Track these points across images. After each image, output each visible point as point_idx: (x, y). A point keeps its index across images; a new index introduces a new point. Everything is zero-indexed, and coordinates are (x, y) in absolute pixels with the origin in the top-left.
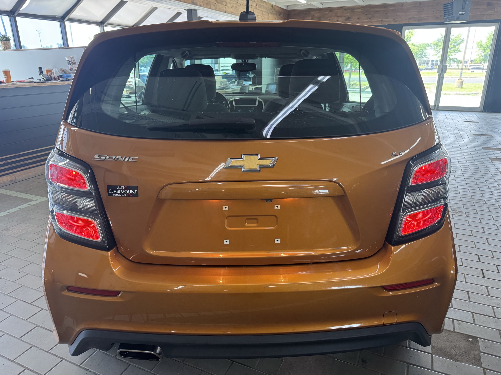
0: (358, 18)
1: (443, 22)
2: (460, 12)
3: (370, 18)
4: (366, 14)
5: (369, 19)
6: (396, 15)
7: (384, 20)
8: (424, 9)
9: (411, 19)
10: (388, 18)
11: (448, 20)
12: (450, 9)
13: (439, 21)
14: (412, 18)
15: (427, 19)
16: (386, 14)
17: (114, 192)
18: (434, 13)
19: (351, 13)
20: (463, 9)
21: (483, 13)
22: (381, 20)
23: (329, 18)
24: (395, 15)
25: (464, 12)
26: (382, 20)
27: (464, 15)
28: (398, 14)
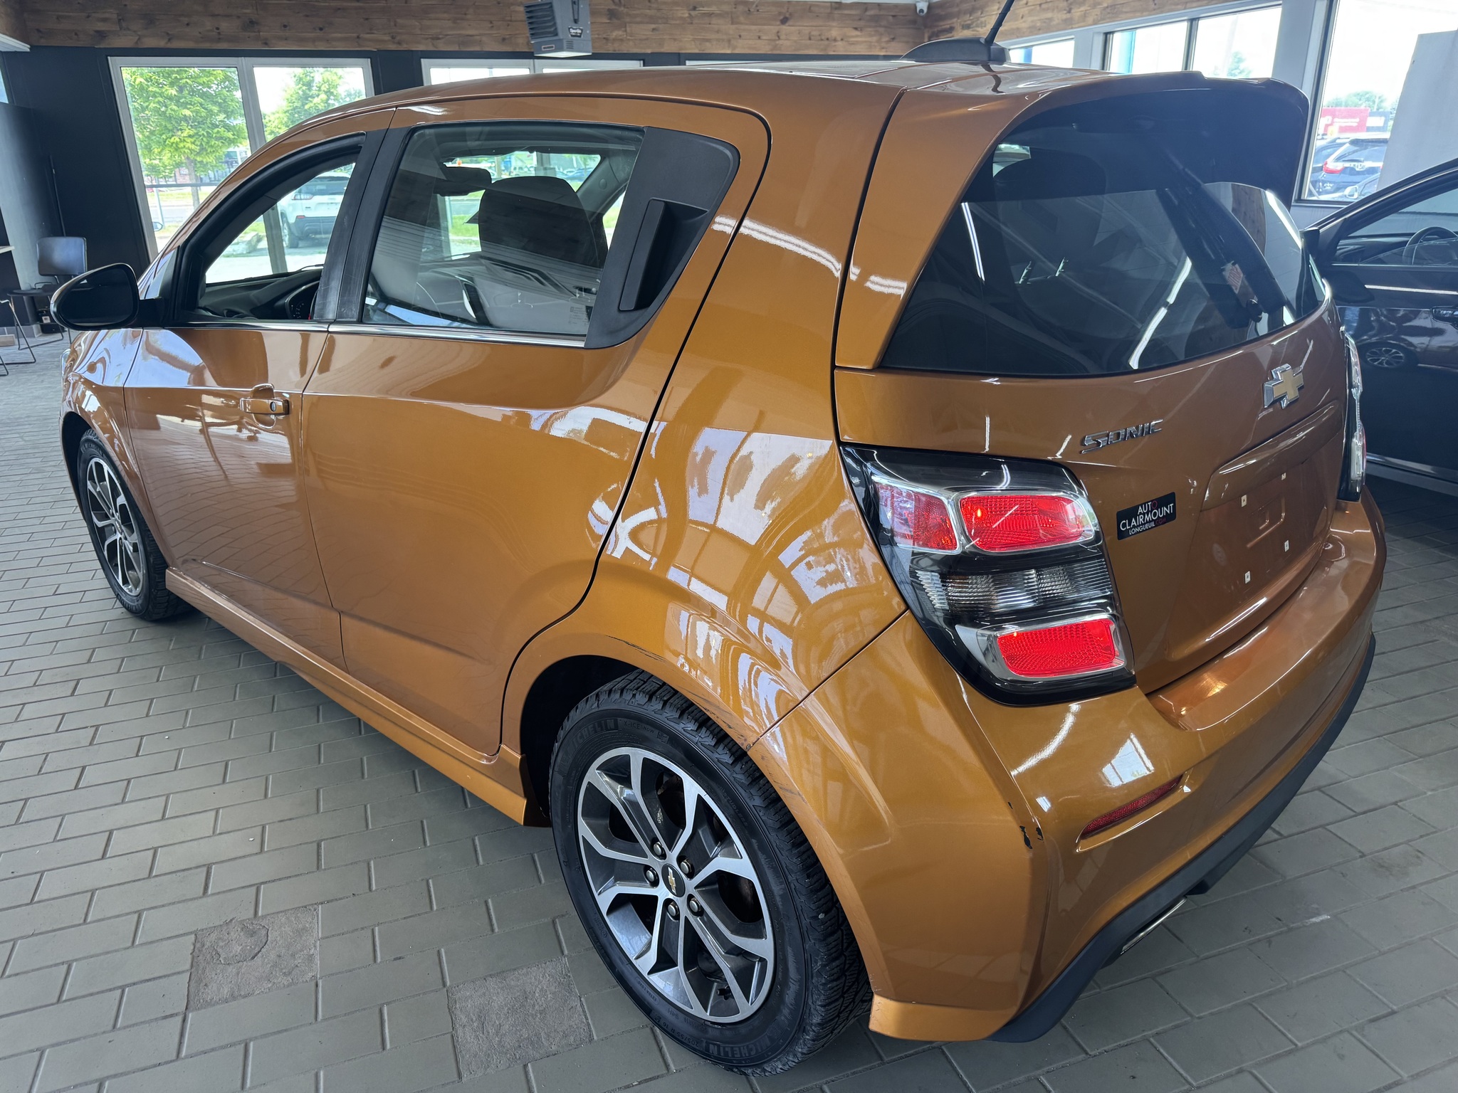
0: (285, 26)
1: (533, 53)
2: (572, 31)
3: (321, 29)
4: (307, 16)
5: (318, 31)
6: (395, 25)
7: (362, 35)
8: (465, 14)
9: (439, 39)
10: (375, 32)
11: (544, 48)
12: (546, 19)
13: (508, 49)
14: (440, 36)
15: (480, 41)
16: (367, 19)
17: (1132, 524)
18: (492, 27)
19: (257, 9)
20: (576, 21)
21: (605, 36)
22: (355, 35)
23: (185, 20)
24: (392, 24)
25: (580, 31)
26: (358, 37)
27: (580, 36)
28: (399, 21)
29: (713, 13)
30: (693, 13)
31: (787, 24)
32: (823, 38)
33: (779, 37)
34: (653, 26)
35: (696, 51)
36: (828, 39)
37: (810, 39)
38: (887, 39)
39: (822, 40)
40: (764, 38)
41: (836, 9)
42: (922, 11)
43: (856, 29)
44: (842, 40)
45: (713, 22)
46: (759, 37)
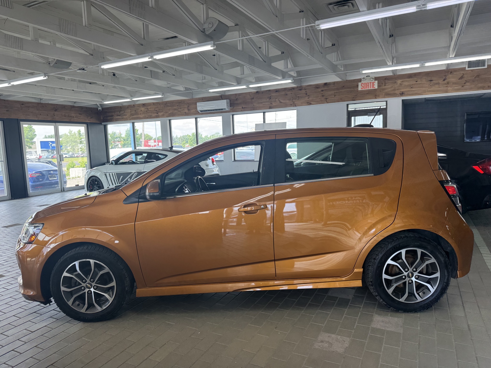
29: (30, 106)
30: (22, 106)
31: (57, 111)
32: (69, 116)
33: (54, 115)
34: (7, 109)
35: (24, 118)
36: (71, 117)
37: (65, 116)
38: (89, 118)
39: (69, 117)
40: (49, 115)
41: (73, 108)
42: (100, 110)
43: (80, 114)
44: (76, 117)
45: (29, 109)
46: (47, 115)
